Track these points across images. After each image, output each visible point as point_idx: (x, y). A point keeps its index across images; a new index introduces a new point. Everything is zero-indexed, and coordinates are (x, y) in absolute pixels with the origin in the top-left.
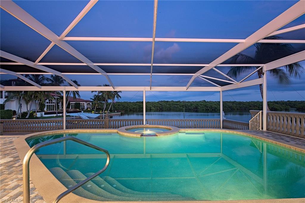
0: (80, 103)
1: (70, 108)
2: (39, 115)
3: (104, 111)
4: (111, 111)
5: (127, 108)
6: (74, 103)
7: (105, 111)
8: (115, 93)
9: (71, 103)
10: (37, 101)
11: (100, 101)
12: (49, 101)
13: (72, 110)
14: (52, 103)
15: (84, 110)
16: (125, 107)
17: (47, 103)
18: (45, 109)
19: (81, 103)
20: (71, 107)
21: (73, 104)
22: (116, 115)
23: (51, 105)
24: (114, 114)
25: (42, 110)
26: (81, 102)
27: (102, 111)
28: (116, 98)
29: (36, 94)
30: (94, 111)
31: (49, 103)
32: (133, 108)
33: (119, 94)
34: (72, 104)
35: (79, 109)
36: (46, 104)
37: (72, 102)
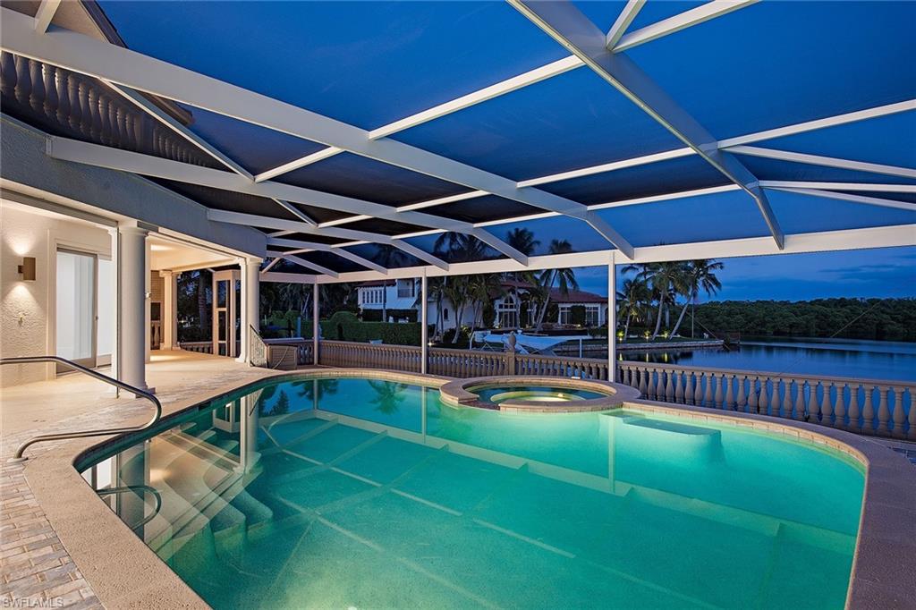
0: (584, 308)
1: (559, 322)
2: (477, 336)
3: (657, 330)
4: (685, 332)
5: (763, 324)
6: (569, 306)
7: (661, 332)
8: (698, 272)
9: (560, 306)
10: (477, 302)
11: (640, 300)
12: (506, 302)
13: (560, 328)
14: (511, 307)
15: (594, 327)
16: (755, 321)
17: (501, 306)
18: (497, 324)
19: (587, 305)
20: (559, 318)
21: (566, 311)
22: (702, 347)
23: (511, 312)
24: (694, 343)
25: (488, 324)
26: (586, 302)
27: (652, 334)
28: (701, 290)
29: (471, 286)
30: (624, 333)
31: (506, 307)
32: (791, 326)
33: (716, 272)
34: (562, 309)
35: (583, 325)
36: (498, 310)
37: (563, 303)
